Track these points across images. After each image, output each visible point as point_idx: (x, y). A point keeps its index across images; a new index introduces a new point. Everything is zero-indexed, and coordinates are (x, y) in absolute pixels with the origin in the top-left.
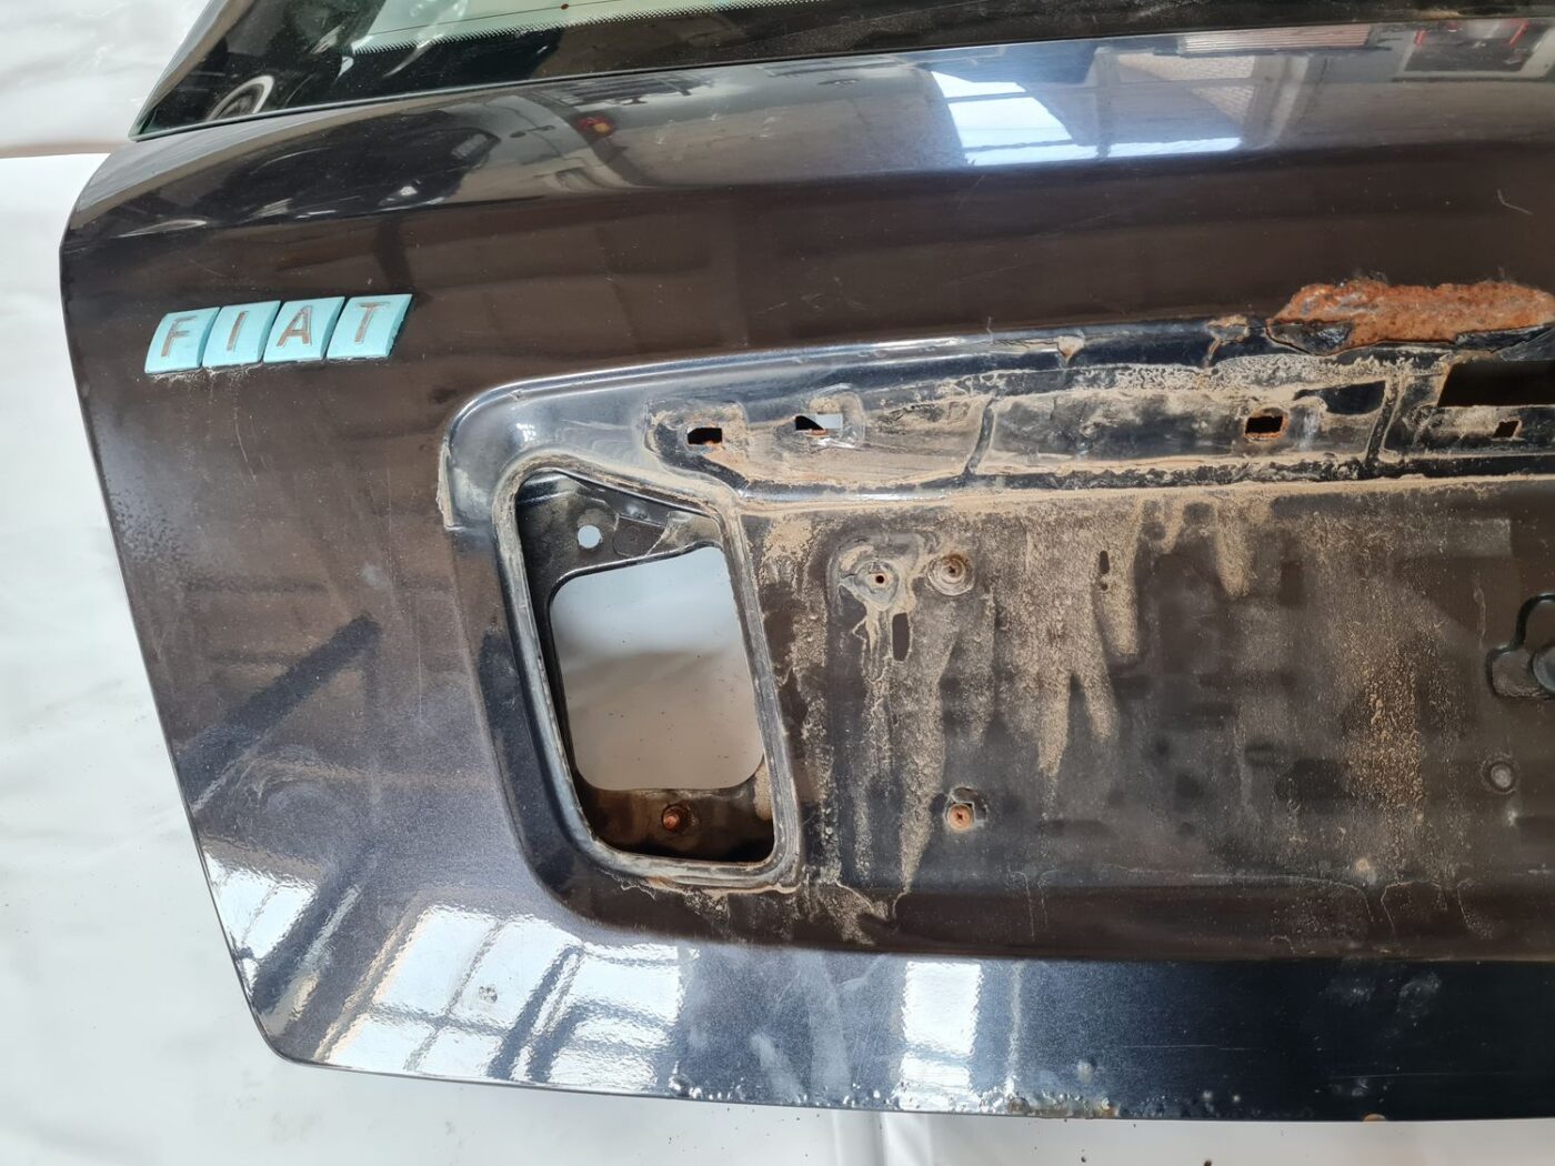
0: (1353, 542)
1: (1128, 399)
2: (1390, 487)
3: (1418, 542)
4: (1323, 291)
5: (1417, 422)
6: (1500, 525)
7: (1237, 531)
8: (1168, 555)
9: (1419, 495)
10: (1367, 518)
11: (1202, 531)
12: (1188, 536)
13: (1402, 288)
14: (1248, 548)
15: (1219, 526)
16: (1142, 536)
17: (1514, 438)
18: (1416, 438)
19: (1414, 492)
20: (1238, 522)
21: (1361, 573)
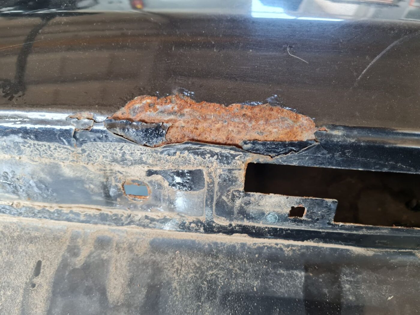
0: (197, 275)
1: (35, 163)
2: (227, 240)
3: (240, 281)
4: (149, 101)
5: (233, 200)
6: (297, 276)
7: (125, 258)
8: (78, 269)
9: (246, 248)
10: (210, 259)
11: (103, 255)
12: (94, 257)
13: (204, 104)
14: (129, 271)
15: (115, 253)
16: (66, 253)
17: (304, 218)
18: (236, 211)
19: (243, 245)
20: (127, 252)
21: (198, 298)
